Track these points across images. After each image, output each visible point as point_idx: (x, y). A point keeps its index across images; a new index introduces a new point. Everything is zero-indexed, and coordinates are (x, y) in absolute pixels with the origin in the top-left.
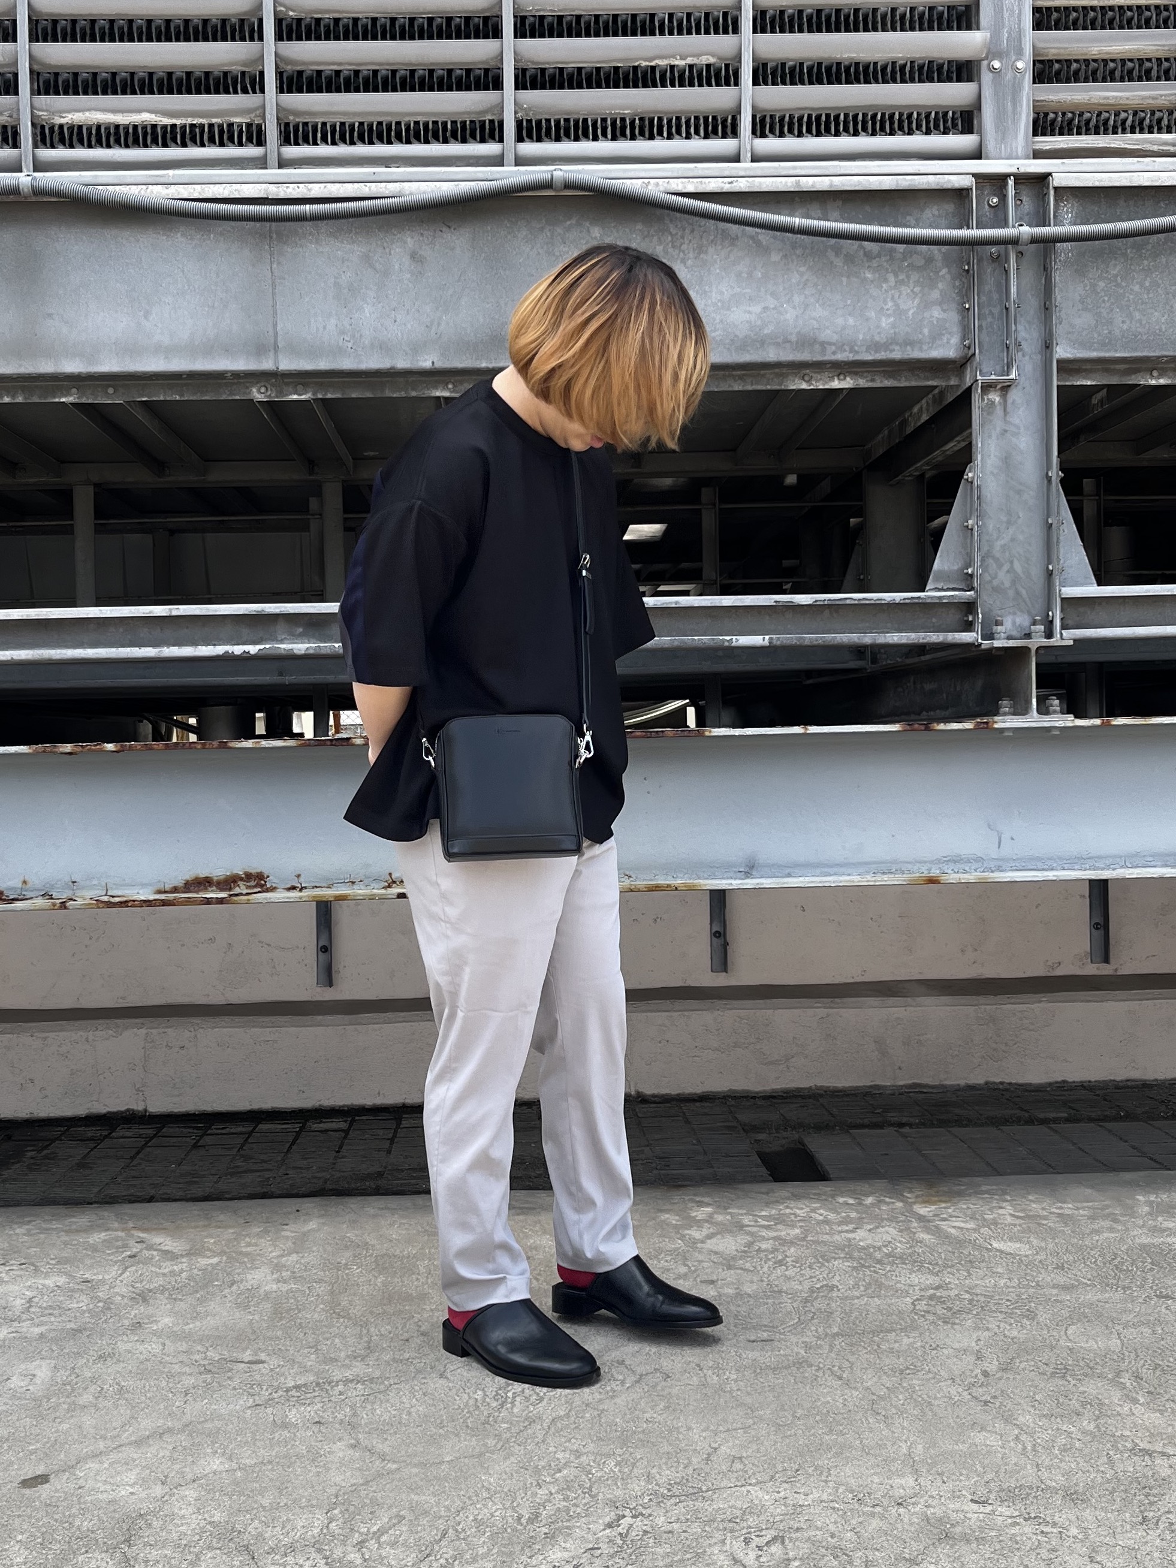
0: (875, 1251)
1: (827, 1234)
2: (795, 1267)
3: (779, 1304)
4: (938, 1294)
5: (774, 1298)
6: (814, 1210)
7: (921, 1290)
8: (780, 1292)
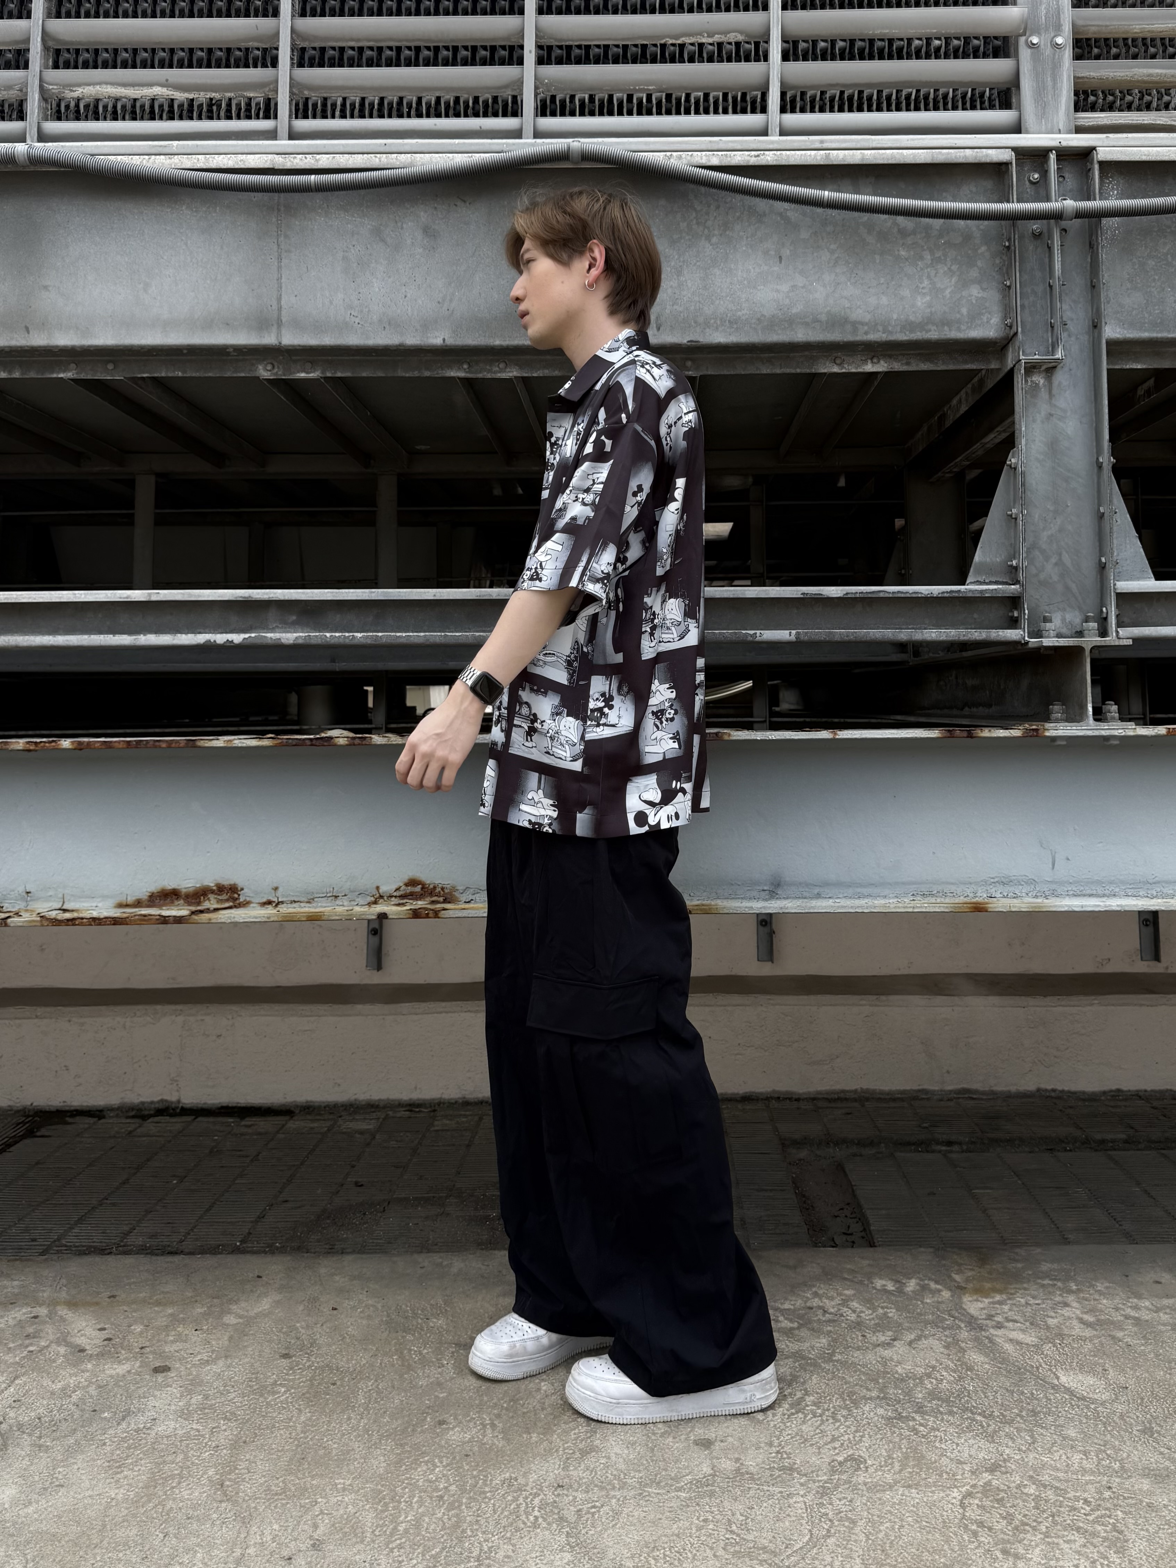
0: (916, 1385)
1: (859, 1348)
2: (815, 1417)
3: (790, 1496)
4: (994, 1482)
5: (782, 1481)
6: (845, 1302)
7: (973, 1473)
8: (791, 1469)
